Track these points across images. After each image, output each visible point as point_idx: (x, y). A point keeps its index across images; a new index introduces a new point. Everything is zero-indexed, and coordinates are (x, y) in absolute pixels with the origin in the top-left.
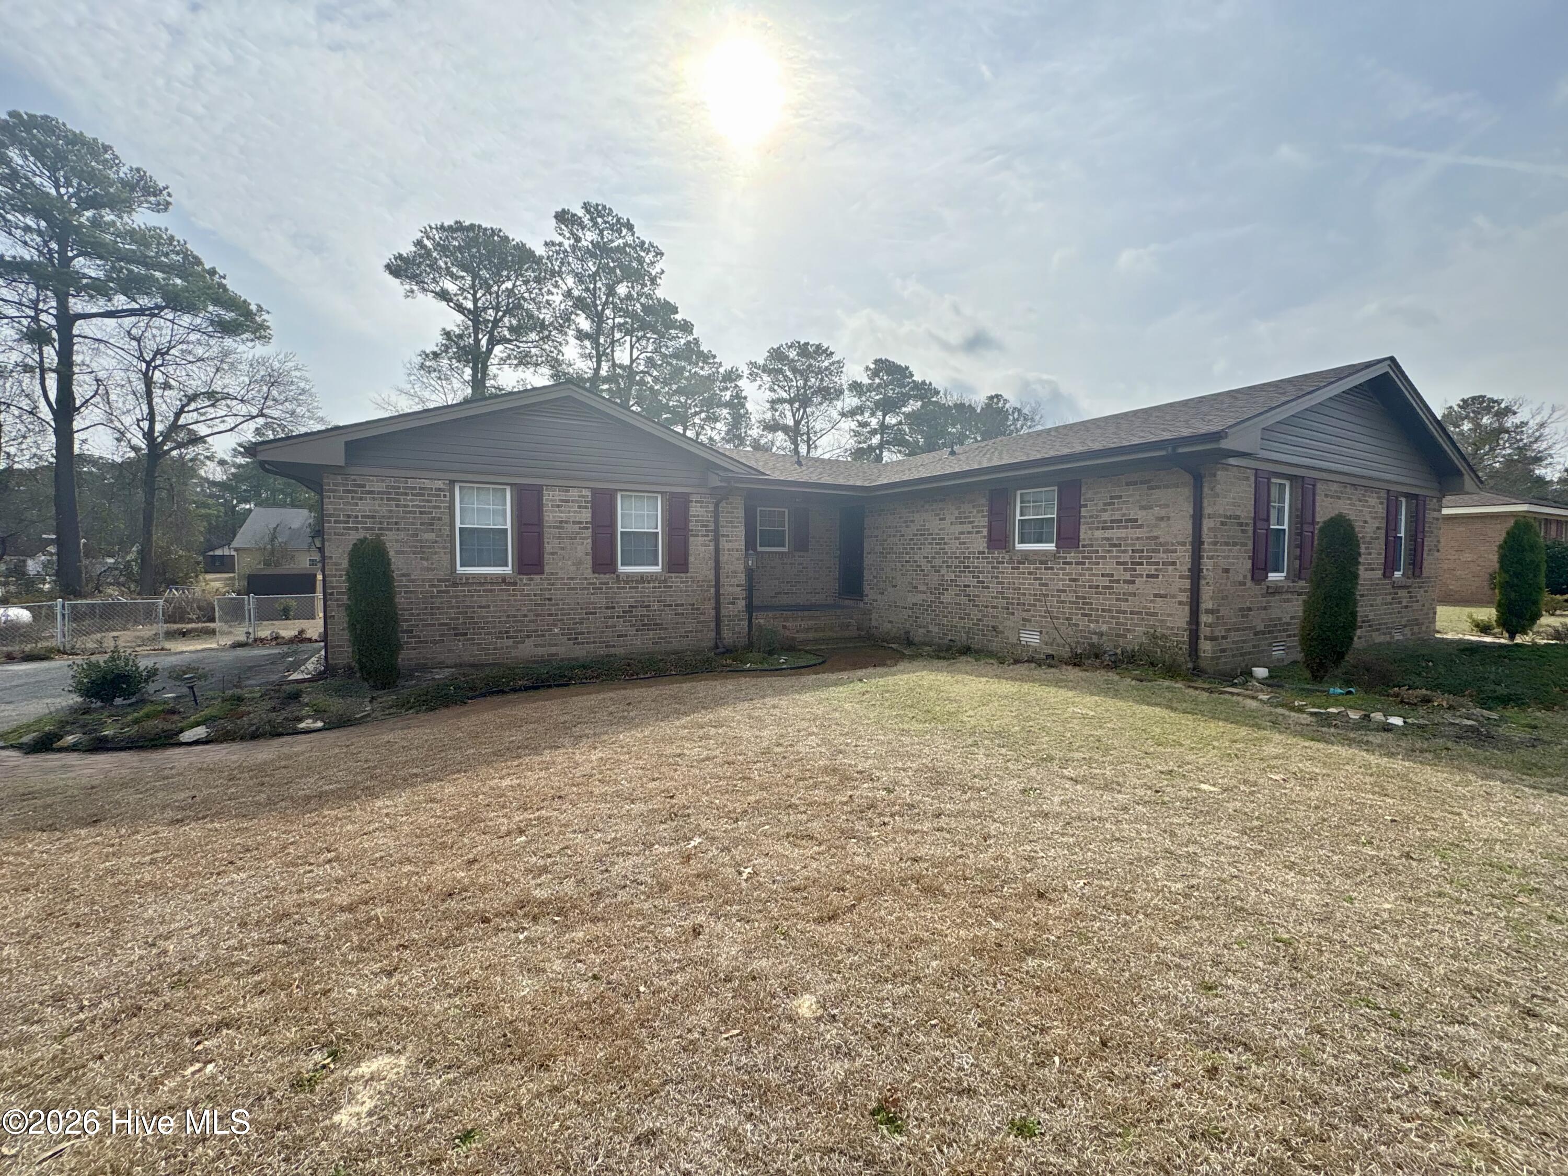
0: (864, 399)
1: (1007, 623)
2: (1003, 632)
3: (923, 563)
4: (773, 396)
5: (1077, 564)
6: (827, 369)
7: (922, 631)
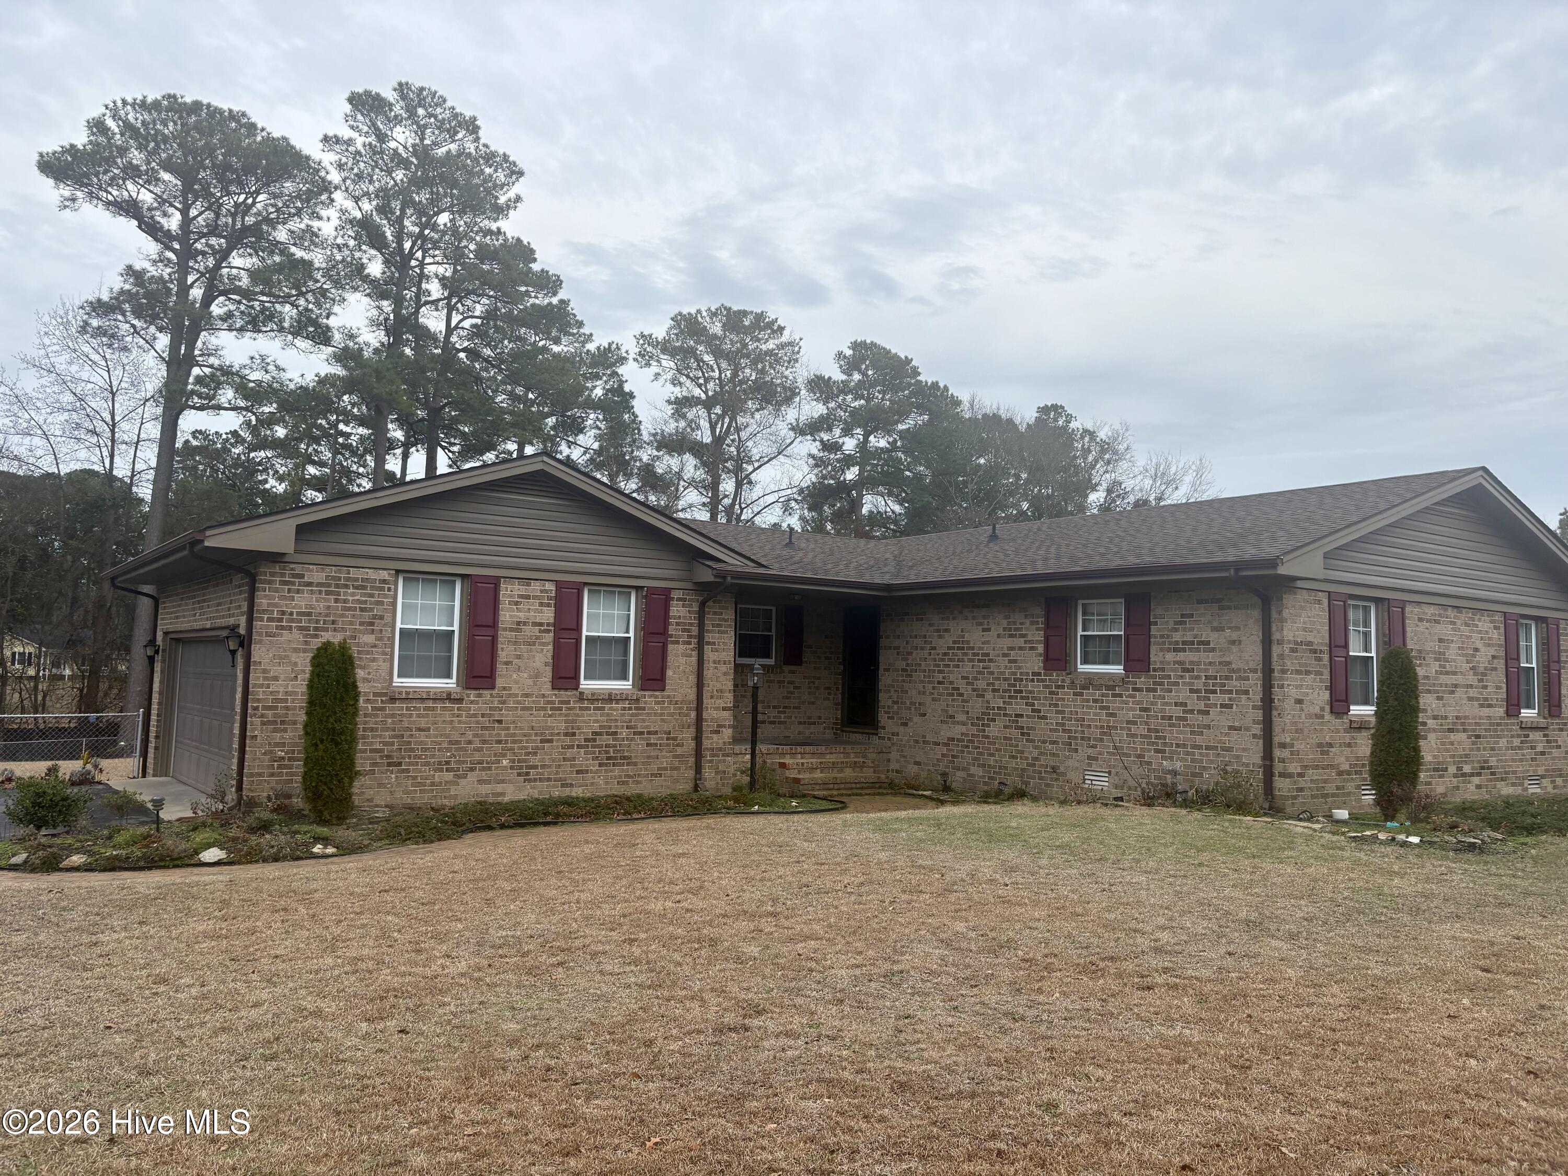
0: (832, 405)
1: (1070, 763)
2: (1064, 774)
3: (961, 685)
4: (678, 392)
5: (1148, 690)
6: (770, 353)
7: (961, 774)
